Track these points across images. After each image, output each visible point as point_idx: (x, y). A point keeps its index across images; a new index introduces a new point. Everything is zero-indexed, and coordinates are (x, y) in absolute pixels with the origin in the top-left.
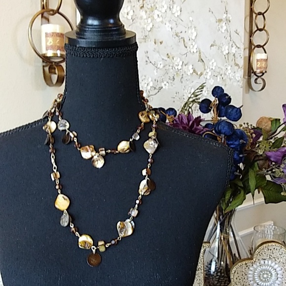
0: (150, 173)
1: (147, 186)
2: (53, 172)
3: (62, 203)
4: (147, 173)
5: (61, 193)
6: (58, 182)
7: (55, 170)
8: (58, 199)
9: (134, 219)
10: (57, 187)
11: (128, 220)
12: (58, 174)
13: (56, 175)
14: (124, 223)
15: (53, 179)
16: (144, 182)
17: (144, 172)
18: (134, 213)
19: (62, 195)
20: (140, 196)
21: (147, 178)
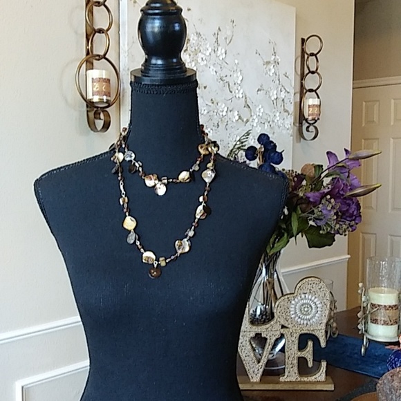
0: (206, 200)
1: (203, 211)
2: (122, 197)
3: (130, 223)
4: (204, 199)
5: (129, 215)
6: (126, 206)
7: (124, 196)
8: (126, 221)
9: (190, 239)
10: (125, 210)
11: (185, 240)
12: (126, 199)
13: (124, 199)
14: (182, 242)
15: (122, 203)
16: (200, 208)
17: (201, 199)
18: (191, 233)
19: (130, 217)
20: (196, 220)
21: (203, 204)
